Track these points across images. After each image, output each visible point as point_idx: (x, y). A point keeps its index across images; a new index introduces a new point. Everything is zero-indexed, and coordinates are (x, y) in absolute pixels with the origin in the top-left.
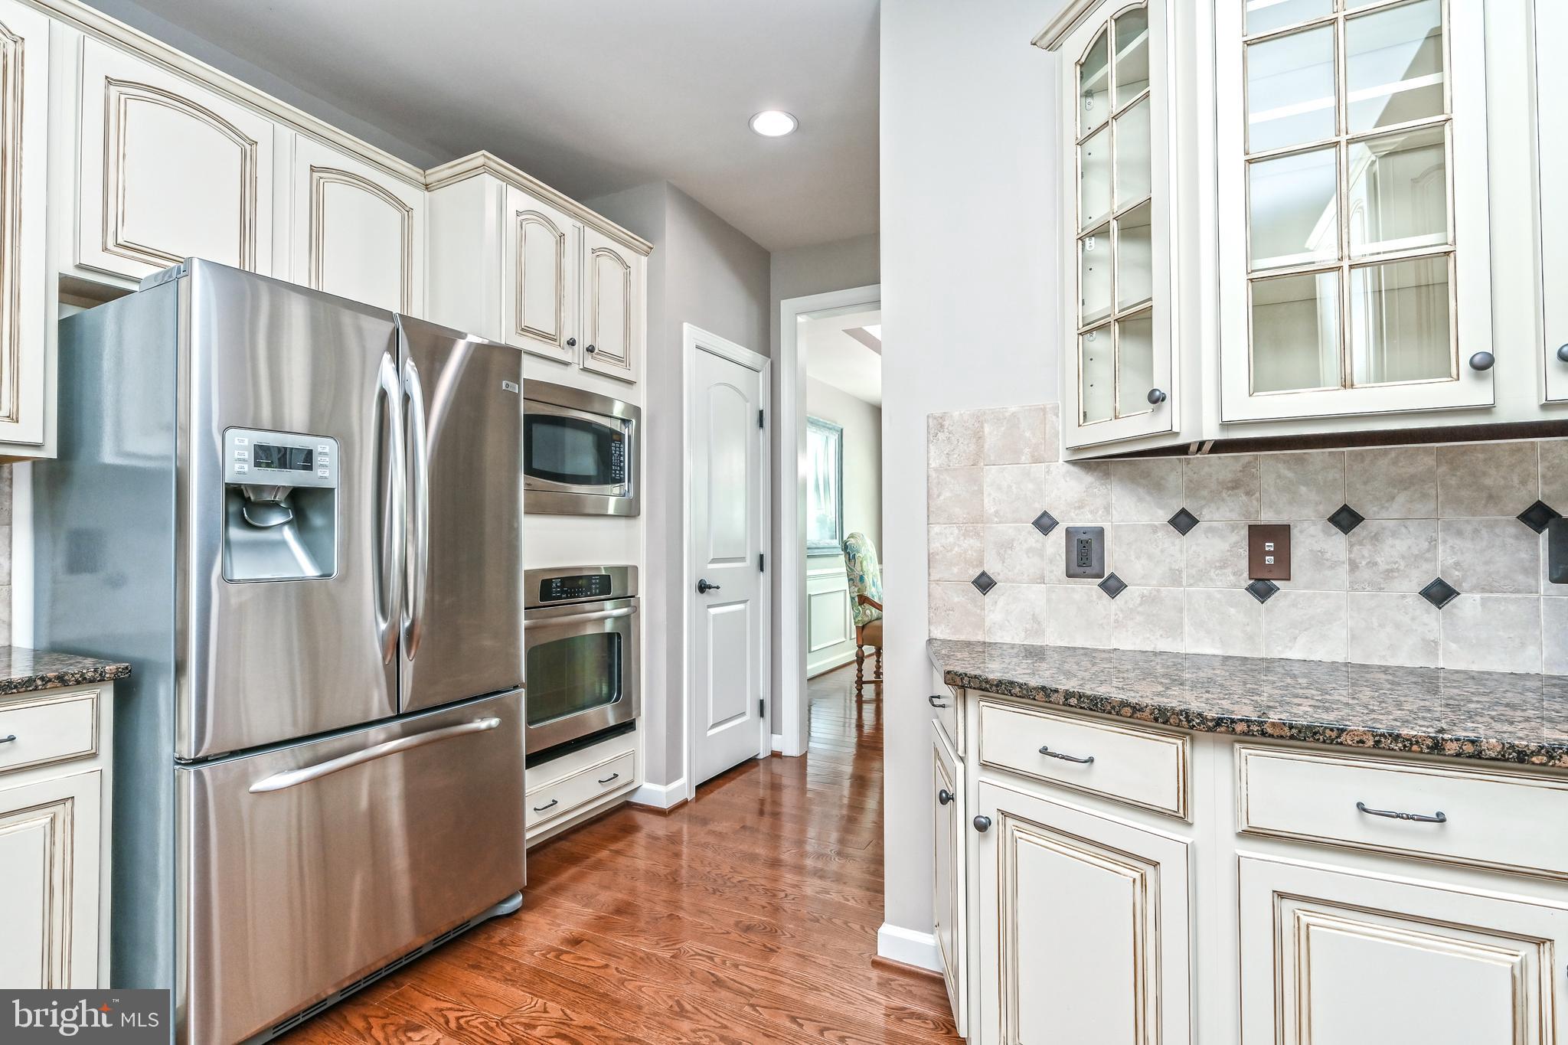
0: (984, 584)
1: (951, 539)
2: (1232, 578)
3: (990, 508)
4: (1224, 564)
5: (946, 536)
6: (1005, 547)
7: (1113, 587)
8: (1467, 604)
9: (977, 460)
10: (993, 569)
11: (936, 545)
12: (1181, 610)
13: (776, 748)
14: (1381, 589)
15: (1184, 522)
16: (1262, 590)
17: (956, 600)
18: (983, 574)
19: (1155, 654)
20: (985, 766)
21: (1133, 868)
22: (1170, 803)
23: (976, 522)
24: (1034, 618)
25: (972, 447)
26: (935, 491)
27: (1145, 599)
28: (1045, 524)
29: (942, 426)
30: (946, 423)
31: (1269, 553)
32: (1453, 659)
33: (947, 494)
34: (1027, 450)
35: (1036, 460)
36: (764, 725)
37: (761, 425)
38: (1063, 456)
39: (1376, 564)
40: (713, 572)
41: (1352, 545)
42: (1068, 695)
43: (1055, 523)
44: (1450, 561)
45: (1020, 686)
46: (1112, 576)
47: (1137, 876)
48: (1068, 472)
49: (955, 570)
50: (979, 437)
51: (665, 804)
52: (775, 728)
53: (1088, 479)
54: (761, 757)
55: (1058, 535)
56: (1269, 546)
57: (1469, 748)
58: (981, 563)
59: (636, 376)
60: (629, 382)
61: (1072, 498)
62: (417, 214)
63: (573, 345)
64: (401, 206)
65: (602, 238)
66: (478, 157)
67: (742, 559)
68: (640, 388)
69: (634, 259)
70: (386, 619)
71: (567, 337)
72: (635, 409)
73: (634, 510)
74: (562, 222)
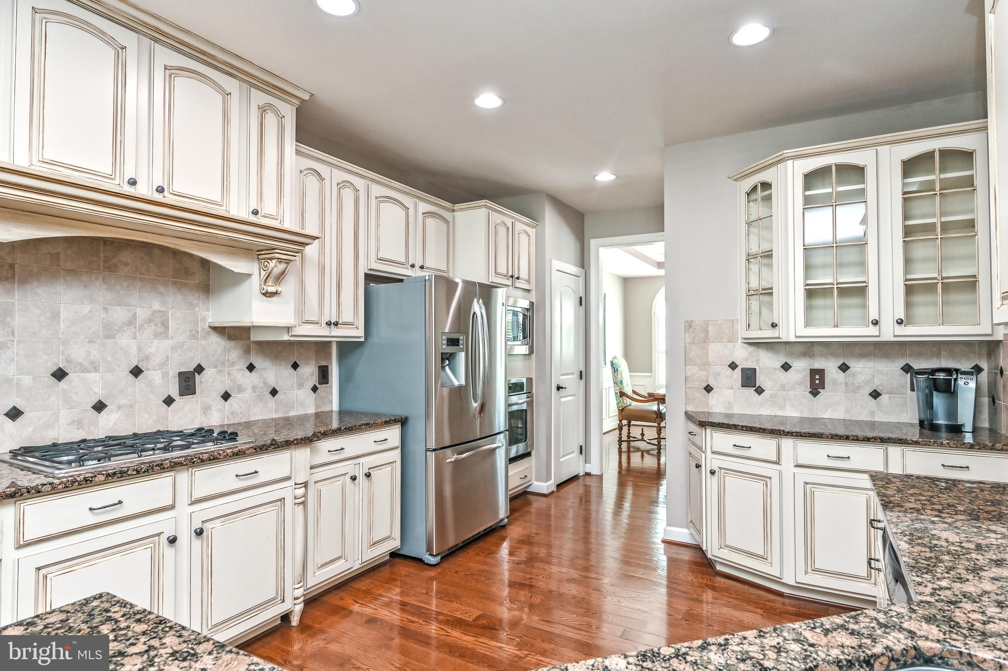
0: (708, 389)
1: (695, 371)
2: (804, 388)
3: (711, 360)
4: (801, 383)
5: (693, 370)
6: (717, 375)
7: (760, 391)
8: (884, 398)
9: (706, 340)
10: (712, 383)
11: (689, 374)
12: (785, 400)
13: (588, 471)
14: (856, 393)
15: (786, 367)
16: (815, 392)
17: (697, 395)
18: (708, 385)
19: (775, 416)
20: (713, 453)
21: (763, 480)
22: (774, 459)
23: (705, 365)
24: (729, 402)
25: (703, 335)
26: (688, 352)
27: (772, 396)
28: (733, 366)
29: (691, 326)
30: (693, 325)
31: (817, 379)
32: (880, 418)
33: (693, 353)
34: (726, 337)
35: (729, 342)
36: (582, 458)
37: (581, 304)
38: (740, 341)
39: (854, 384)
40: (564, 380)
41: (846, 377)
42: (743, 426)
43: (737, 366)
44: (879, 383)
45: (726, 424)
46: (759, 387)
47: (765, 483)
48: (742, 347)
49: (697, 383)
50: (707, 332)
51: (545, 492)
52: (587, 461)
53: (751, 349)
54: (581, 474)
55: (738, 370)
56: (817, 377)
57: (855, 438)
58: (707, 381)
59: (532, 286)
60: (528, 291)
61: (744, 356)
62: (451, 224)
63: (512, 277)
64: (446, 221)
65: (521, 224)
66: (483, 202)
67: (573, 374)
68: (533, 293)
69: (532, 231)
70: (476, 402)
71: (510, 274)
72: (532, 304)
73: (531, 351)
74: (508, 222)
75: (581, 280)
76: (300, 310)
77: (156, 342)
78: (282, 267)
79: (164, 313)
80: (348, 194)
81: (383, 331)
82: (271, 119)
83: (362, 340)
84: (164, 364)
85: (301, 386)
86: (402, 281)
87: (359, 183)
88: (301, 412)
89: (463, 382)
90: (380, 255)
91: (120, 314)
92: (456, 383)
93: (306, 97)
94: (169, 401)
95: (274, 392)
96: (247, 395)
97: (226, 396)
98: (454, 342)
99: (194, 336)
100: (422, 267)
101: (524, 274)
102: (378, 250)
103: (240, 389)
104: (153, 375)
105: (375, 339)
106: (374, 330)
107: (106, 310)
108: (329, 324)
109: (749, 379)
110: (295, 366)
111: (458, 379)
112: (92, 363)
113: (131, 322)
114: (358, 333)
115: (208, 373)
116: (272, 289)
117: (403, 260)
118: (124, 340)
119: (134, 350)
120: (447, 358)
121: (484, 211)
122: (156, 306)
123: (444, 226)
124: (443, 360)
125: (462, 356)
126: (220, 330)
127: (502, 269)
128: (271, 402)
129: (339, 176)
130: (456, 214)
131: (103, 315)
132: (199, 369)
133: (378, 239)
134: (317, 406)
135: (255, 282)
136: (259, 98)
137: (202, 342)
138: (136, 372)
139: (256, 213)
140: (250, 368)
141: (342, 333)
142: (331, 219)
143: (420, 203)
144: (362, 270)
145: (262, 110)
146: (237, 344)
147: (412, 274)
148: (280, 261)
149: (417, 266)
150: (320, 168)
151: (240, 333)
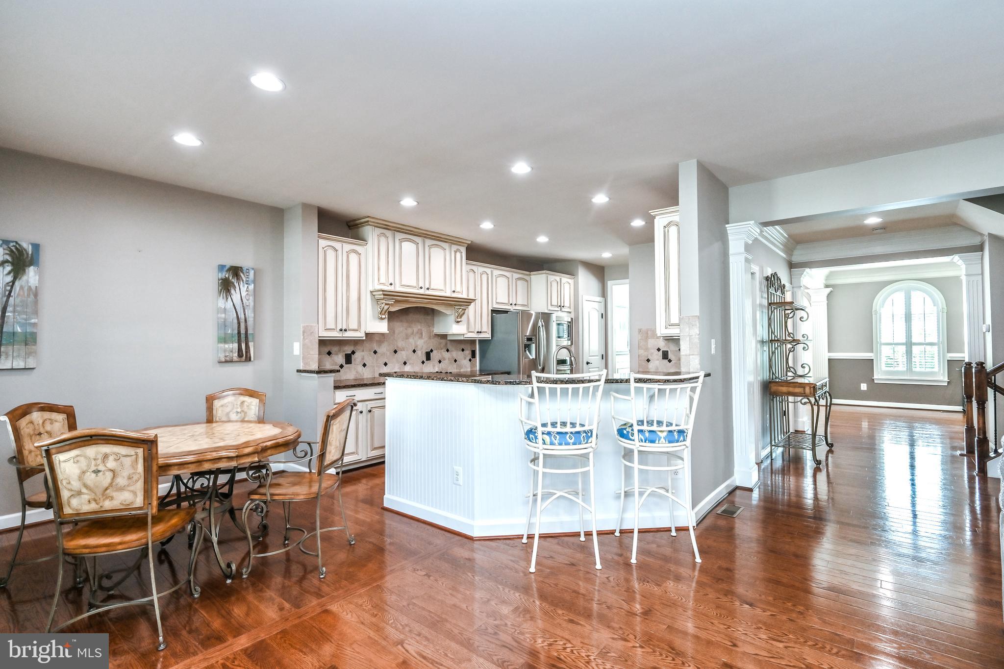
0: (648, 360)
3: (649, 346)
5: (642, 352)
6: (652, 354)
7: (670, 361)
9: (647, 338)
10: (650, 358)
11: (640, 354)
17: (643, 364)
23: (647, 349)
24: (657, 367)
25: (646, 336)
26: (639, 343)
27: (675, 363)
28: (659, 350)
30: (642, 331)
33: (642, 344)
34: (656, 336)
35: (657, 338)
37: (602, 318)
38: (662, 338)
40: (590, 360)
46: (670, 359)
48: (662, 341)
49: (643, 358)
50: (647, 334)
53: (666, 342)
55: (661, 351)
58: (648, 357)
59: (572, 310)
60: (570, 312)
61: (662, 345)
62: (530, 282)
63: (560, 306)
64: (527, 281)
65: (565, 279)
66: (544, 271)
67: (597, 356)
68: (573, 313)
69: (571, 281)
70: (540, 366)
71: (559, 305)
72: (572, 319)
73: (572, 344)
74: (558, 279)
75: (603, 304)
76: (468, 328)
77: (419, 340)
78: (463, 311)
79: (421, 329)
80: (484, 277)
81: (499, 335)
82: (458, 254)
83: (490, 339)
84: (421, 349)
85: (465, 358)
86: (506, 312)
87: (489, 271)
88: (465, 370)
89: (534, 357)
90: (498, 301)
91: (410, 331)
92: (531, 358)
93: (470, 242)
94: (423, 362)
95: (455, 361)
96: (447, 361)
97: (440, 362)
98: (529, 339)
99: (430, 338)
100: (515, 305)
101: (567, 304)
102: (496, 299)
103: (444, 359)
104: (419, 352)
105: (495, 338)
106: (495, 335)
107: (406, 329)
108: (478, 332)
109: (665, 355)
110: (463, 350)
111: (533, 356)
112: (403, 348)
113: (413, 334)
114: (487, 335)
115: (435, 352)
116: (459, 320)
117: (507, 302)
118: (411, 340)
119: (414, 343)
120: (527, 347)
121: (544, 275)
122: (419, 328)
123: (526, 283)
124: (525, 348)
125: (534, 345)
126: (437, 335)
127: (554, 302)
128: (455, 365)
129: (481, 269)
130: (532, 276)
131: (405, 331)
132: (432, 351)
133: (496, 294)
134: (471, 368)
135: (452, 318)
136: (454, 247)
137: (432, 340)
138: (414, 351)
139: (454, 292)
140: (448, 351)
141: (482, 336)
142: (478, 288)
143: (514, 275)
144: (490, 308)
145: (456, 252)
146: (443, 341)
147: (511, 308)
148: (463, 309)
149: (513, 304)
150: (474, 268)
151: (444, 336)
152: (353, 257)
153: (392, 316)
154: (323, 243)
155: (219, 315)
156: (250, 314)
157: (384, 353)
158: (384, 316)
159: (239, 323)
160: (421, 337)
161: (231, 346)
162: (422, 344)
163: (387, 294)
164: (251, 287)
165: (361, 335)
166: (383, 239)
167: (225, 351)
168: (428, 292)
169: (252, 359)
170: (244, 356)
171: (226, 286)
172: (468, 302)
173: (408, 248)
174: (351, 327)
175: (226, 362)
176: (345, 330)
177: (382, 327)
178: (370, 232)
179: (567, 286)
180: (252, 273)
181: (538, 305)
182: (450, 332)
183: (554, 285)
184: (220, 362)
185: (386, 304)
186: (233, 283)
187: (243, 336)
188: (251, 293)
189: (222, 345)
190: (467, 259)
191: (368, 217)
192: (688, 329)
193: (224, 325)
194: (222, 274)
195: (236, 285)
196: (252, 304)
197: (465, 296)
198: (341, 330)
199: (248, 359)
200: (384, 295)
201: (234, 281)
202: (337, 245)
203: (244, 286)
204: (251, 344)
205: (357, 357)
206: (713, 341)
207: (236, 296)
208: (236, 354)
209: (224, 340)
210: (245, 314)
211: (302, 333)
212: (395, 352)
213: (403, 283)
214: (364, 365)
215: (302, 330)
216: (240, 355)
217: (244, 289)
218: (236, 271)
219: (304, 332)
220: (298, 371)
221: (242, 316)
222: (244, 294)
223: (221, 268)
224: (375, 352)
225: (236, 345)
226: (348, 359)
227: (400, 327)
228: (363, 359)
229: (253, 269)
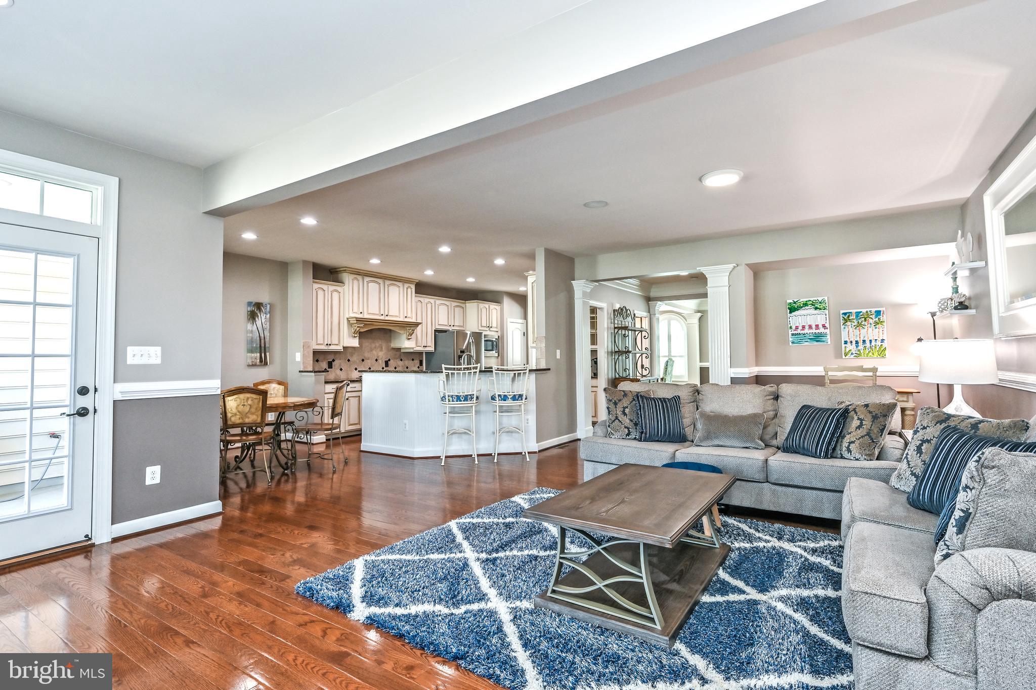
37: (524, 335)
59: (499, 330)
60: (497, 331)
62: (465, 308)
65: (493, 306)
66: (476, 301)
68: (499, 332)
69: (498, 308)
71: (488, 326)
72: (499, 336)
73: (498, 355)
74: (487, 306)
75: (524, 325)
76: (416, 343)
77: (380, 352)
78: (413, 332)
79: (382, 344)
80: (429, 305)
81: (440, 349)
82: (409, 290)
83: (434, 351)
84: (382, 359)
85: (415, 366)
86: (445, 331)
87: (432, 301)
90: (440, 323)
91: (373, 345)
93: (418, 281)
94: (383, 368)
95: (407, 368)
96: (400, 368)
97: (395, 368)
98: (463, 352)
99: (388, 351)
100: (453, 326)
101: (494, 325)
102: (438, 322)
103: (399, 366)
104: (380, 361)
105: (438, 351)
106: (438, 348)
108: (424, 346)
110: (413, 360)
112: (369, 358)
113: (375, 348)
114: (432, 349)
115: (391, 361)
116: (410, 337)
117: (447, 324)
118: (374, 352)
119: (376, 354)
120: (460, 357)
121: (476, 303)
122: (380, 343)
123: (462, 309)
126: (393, 349)
127: (484, 324)
129: (427, 300)
130: (466, 304)
131: (370, 345)
132: (389, 360)
133: (438, 318)
135: (404, 336)
136: (406, 285)
137: (390, 352)
138: (376, 360)
139: (406, 317)
140: (401, 360)
141: (427, 349)
142: (424, 314)
143: (454, 303)
144: (434, 329)
145: (407, 288)
146: (398, 353)
147: (450, 329)
148: (412, 330)
149: (452, 325)
150: (422, 299)
151: (399, 349)
152: (335, 295)
153: (362, 335)
154: (316, 286)
155: (248, 335)
156: (267, 334)
157: (355, 361)
158: (356, 335)
159: (260, 340)
160: (381, 350)
161: (255, 355)
162: (382, 355)
163: (359, 320)
164: (268, 316)
165: (340, 348)
166: (355, 282)
167: (252, 358)
168: (387, 318)
169: (268, 364)
170: (263, 362)
171: (252, 316)
172: (417, 325)
173: (373, 287)
174: (333, 343)
175: (253, 365)
176: (330, 345)
177: (355, 343)
178: (346, 277)
179: (494, 311)
180: (268, 306)
181: (472, 326)
182: (403, 347)
183: (484, 311)
184: (249, 366)
185: (358, 327)
186: (257, 314)
187: (263, 349)
188: (268, 320)
189: (249, 355)
190: (416, 292)
191: (346, 267)
192: (539, 344)
193: (251, 341)
194: (250, 307)
195: (259, 314)
196: (268, 327)
197: (413, 320)
198: (327, 345)
199: (266, 364)
200: (357, 320)
201: (257, 312)
202: (325, 287)
203: (263, 315)
204: (268, 354)
205: (336, 364)
206: (558, 352)
207: (259, 322)
208: (259, 361)
209: (251, 351)
210: (264, 334)
211: (302, 347)
212: (363, 360)
213: (369, 312)
214: (341, 370)
215: (302, 344)
216: (261, 361)
217: (263, 318)
218: (259, 306)
219: (303, 346)
220: (300, 372)
221: (262, 335)
222: (263, 321)
223: (249, 304)
224: (349, 360)
225: (258, 354)
226: (330, 365)
227: (367, 343)
228: (340, 365)
229: (269, 304)
